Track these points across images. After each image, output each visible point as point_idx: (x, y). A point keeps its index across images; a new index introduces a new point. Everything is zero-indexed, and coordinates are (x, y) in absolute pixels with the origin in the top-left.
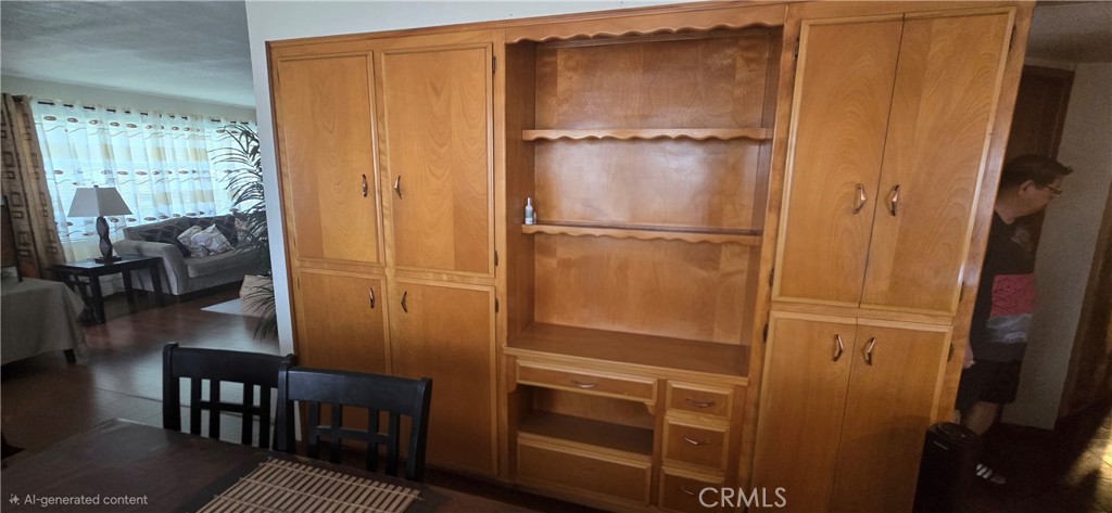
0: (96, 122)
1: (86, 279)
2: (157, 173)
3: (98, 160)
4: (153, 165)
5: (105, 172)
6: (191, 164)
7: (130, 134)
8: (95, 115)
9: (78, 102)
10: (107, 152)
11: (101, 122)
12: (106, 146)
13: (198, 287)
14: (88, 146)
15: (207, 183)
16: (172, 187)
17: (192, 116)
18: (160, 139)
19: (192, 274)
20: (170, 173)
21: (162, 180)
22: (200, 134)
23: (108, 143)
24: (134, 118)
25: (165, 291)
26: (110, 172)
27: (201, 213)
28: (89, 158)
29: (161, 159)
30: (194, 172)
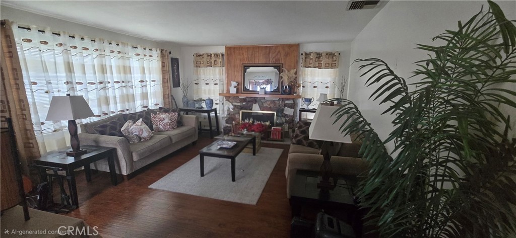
0: (61, 45)
1: (64, 173)
2: (101, 83)
3: (63, 74)
4: (99, 77)
5: (67, 83)
6: (122, 77)
7: (84, 55)
8: (60, 39)
9: (49, 29)
10: (69, 68)
11: (65, 45)
12: (69, 63)
13: (138, 166)
14: (55, 63)
15: (131, 90)
16: (110, 93)
17: (122, 43)
18: (103, 59)
19: (135, 158)
20: (109, 82)
21: (104, 88)
22: (126, 56)
23: (70, 61)
24: (87, 43)
25: (117, 172)
26: (71, 83)
27: (128, 110)
28: (56, 73)
29: (104, 73)
30: (123, 82)
